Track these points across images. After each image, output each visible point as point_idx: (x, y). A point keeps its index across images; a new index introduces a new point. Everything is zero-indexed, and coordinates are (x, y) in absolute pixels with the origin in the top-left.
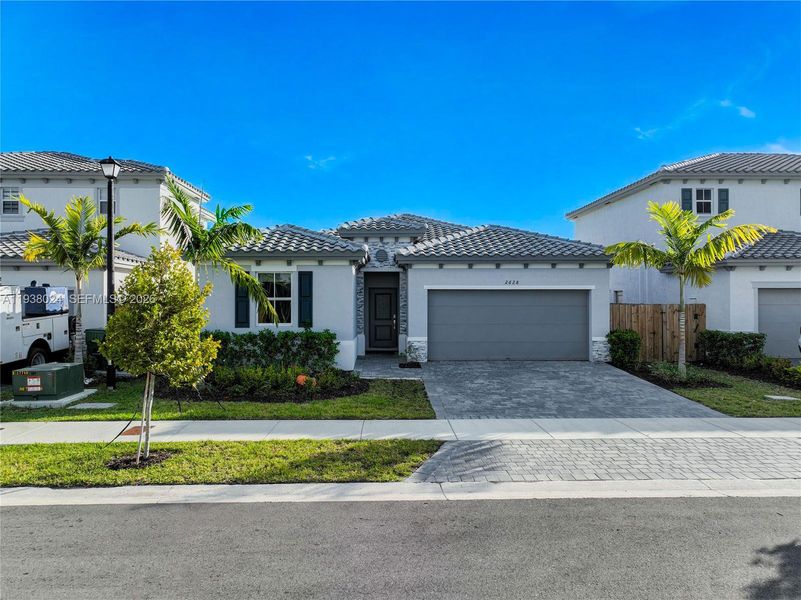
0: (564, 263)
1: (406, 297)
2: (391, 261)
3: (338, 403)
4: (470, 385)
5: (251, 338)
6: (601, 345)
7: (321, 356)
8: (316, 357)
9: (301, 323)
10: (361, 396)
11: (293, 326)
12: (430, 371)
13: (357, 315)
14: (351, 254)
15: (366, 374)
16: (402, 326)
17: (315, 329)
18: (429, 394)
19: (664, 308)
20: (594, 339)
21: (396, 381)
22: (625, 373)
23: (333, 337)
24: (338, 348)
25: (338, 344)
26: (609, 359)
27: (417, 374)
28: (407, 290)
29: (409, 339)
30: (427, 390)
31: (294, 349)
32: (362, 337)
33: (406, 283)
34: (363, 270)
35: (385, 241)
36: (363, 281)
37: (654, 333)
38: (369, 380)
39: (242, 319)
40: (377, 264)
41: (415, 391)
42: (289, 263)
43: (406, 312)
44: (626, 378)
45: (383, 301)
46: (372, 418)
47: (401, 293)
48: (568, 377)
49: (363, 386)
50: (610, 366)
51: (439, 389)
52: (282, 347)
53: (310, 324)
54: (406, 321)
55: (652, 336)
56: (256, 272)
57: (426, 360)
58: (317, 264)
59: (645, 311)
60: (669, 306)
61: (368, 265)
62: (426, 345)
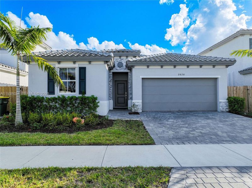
0: (206, 65)
1: (132, 83)
2: (124, 67)
3: (94, 133)
4: (167, 122)
5: (54, 99)
6: (224, 104)
7: (90, 108)
8: (87, 109)
9: (80, 93)
10: (108, 129)
11: (77, 94)
12: (144, 116)
13: (109, 91)
14: (104, 58)
15: (112, 117)
16: (130, 96)
17: (87, 95)
18: (146, 127)
19: (249, 87)
20: (220, 101)
21: (128, 120)
23: (96, 99)
24: (98, 104)
25: (99, 102)
26: (227, 110)
27: (138, 117)
28: (132, 80)
29: (133, 101)
30: (145, 125)
31: (76, 105)
32: (112, 101)
33: (132, 77)
34: (112, 71)
35: (122, 58)
36: (112, 76)
38: (114, 120)
39: (51, 90)
40: (118, 68)
41: (138, 126)
42: (74, 63)
43: (132, 90)
45: (121, 86)
46: (113, 144)
47: (129, 81)
49: (110, 123)
51: (152, 125)
52: (70, 104)
53: (85, 93)
54: (131, 94)
56: (58, 67)
57: (141, 111)
58: (88, 63)
59: (240, 89)
60: (251, 87)
61: (114, 69)
62: (141, 104)
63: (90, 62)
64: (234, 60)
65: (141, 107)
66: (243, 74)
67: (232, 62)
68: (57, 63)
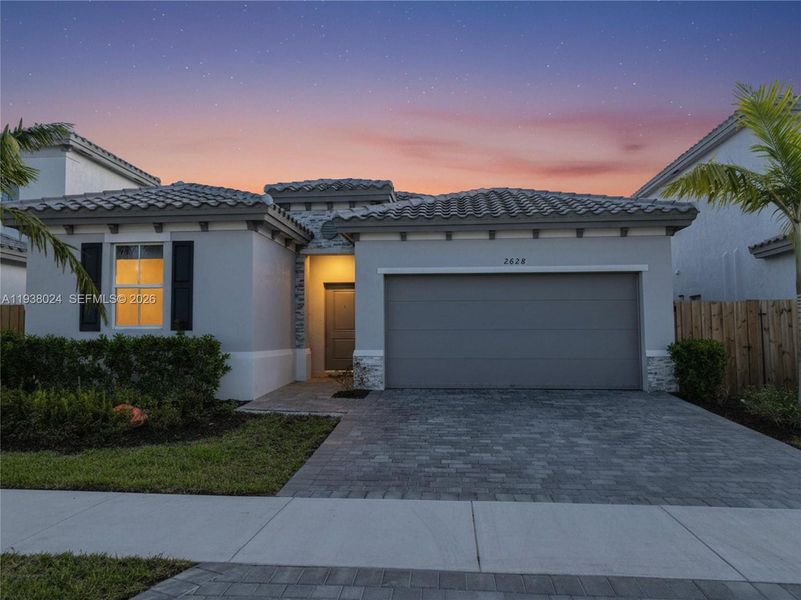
0: (596, 228)
6: (662, 364)
9: (174, 325)
14: (244, 210)
19: (764, 306)
20: (649, 353)
22: (698, 409)
23: (218, 346)
26: (674, 387)
27: (346, 407)
29: (356, 353)
32: (302, 352)
34: (305, 251)
35: (335, 208)
36: (304, 268)
37: (749, 348)
39: (89, 318)
40: (324, 243)
42: (159, 227)
44: (699, 418)
48: (598, 415)
50: (676, 400)
53: (189, 325)
55: (745, 351)
56: (112, 244)
57: (382, 388)
58: (198, 228)
59: (732, 312)
60: (771, 304)
61: (311, 245)
62: (382, 363)
63: (205, 226)
64: (687, 207)
65: (381, 371)
66: (766, 258)
67: (685, 217)
68: (109, 231)
